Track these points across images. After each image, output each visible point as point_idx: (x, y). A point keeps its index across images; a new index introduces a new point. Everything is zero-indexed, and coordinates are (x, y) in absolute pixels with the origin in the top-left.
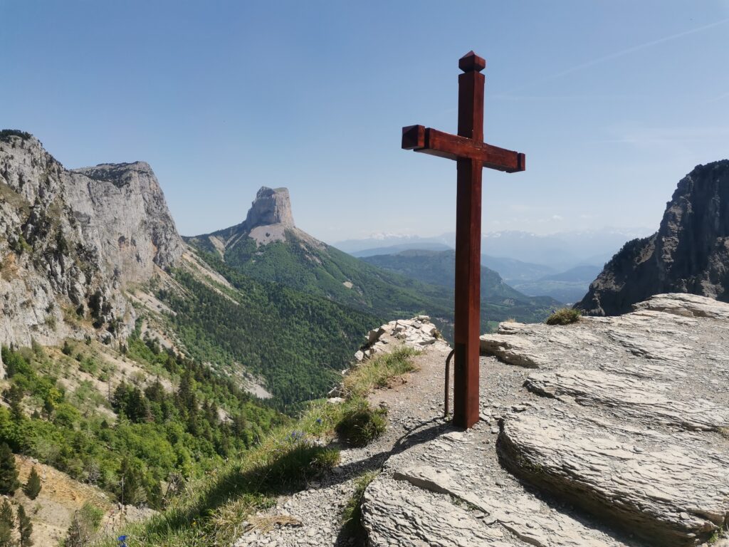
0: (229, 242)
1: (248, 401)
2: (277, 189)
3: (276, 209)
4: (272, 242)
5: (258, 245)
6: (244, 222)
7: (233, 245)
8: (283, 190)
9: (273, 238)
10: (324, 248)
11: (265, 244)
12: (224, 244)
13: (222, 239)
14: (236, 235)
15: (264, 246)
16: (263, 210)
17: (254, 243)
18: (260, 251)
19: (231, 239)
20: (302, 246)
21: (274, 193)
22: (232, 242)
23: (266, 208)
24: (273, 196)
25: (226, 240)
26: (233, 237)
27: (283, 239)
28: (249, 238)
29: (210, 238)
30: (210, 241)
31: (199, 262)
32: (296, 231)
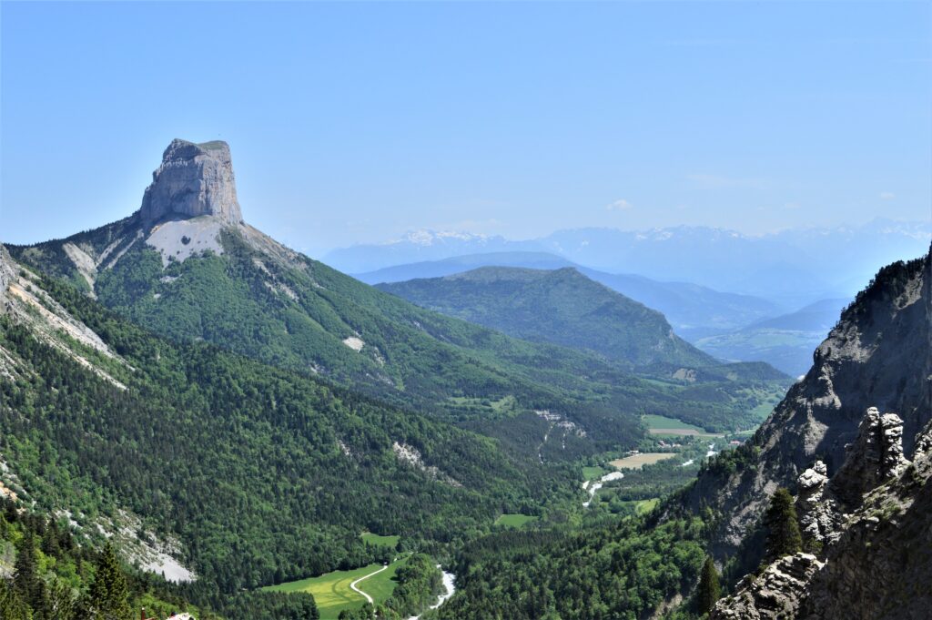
0: (104, 255)
1: (146, 591)
2: (206, 145)
3: (203, 187)
4: (194, 256)
5: (166, 263)
6: (137, 214)
7: (114, 262)
8: (218, 145)
9: (197, 247)
10: (304, 266)
11: (181, 259)
12: (95, 260)
13: (91, 249)
14: (120, 241)
15: (178, 263)
16: (176, 187)
17: (157, 258)
18: (171, 274)
19: (110, 250)
20: (258, 263)
21: (198, 153)
22: (111, 256)
23: (182, 185)
24: (197, 159)
25: (99, 252)
26: (114, 246)
27: (218, 250)
28: (147, 247)
29: (66, 247)
30: (64, 253)
31: (42, 302)
32: (244, 231)
